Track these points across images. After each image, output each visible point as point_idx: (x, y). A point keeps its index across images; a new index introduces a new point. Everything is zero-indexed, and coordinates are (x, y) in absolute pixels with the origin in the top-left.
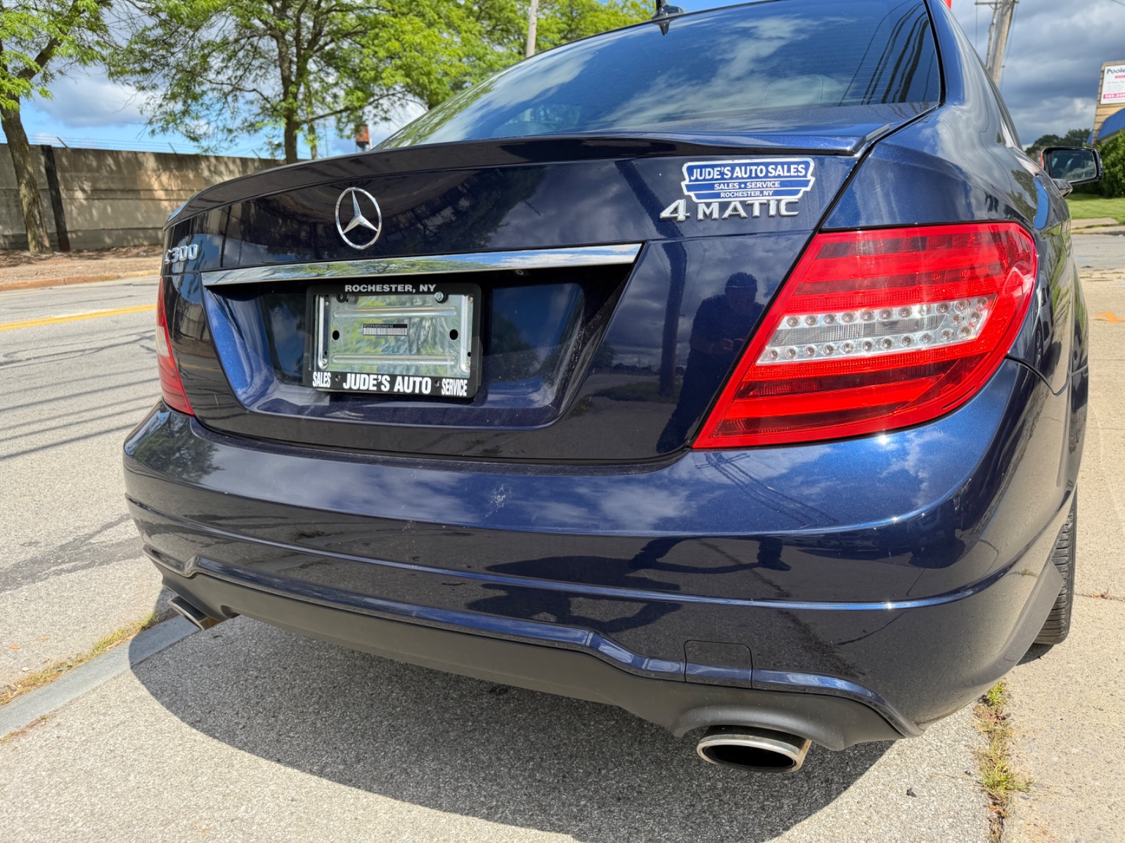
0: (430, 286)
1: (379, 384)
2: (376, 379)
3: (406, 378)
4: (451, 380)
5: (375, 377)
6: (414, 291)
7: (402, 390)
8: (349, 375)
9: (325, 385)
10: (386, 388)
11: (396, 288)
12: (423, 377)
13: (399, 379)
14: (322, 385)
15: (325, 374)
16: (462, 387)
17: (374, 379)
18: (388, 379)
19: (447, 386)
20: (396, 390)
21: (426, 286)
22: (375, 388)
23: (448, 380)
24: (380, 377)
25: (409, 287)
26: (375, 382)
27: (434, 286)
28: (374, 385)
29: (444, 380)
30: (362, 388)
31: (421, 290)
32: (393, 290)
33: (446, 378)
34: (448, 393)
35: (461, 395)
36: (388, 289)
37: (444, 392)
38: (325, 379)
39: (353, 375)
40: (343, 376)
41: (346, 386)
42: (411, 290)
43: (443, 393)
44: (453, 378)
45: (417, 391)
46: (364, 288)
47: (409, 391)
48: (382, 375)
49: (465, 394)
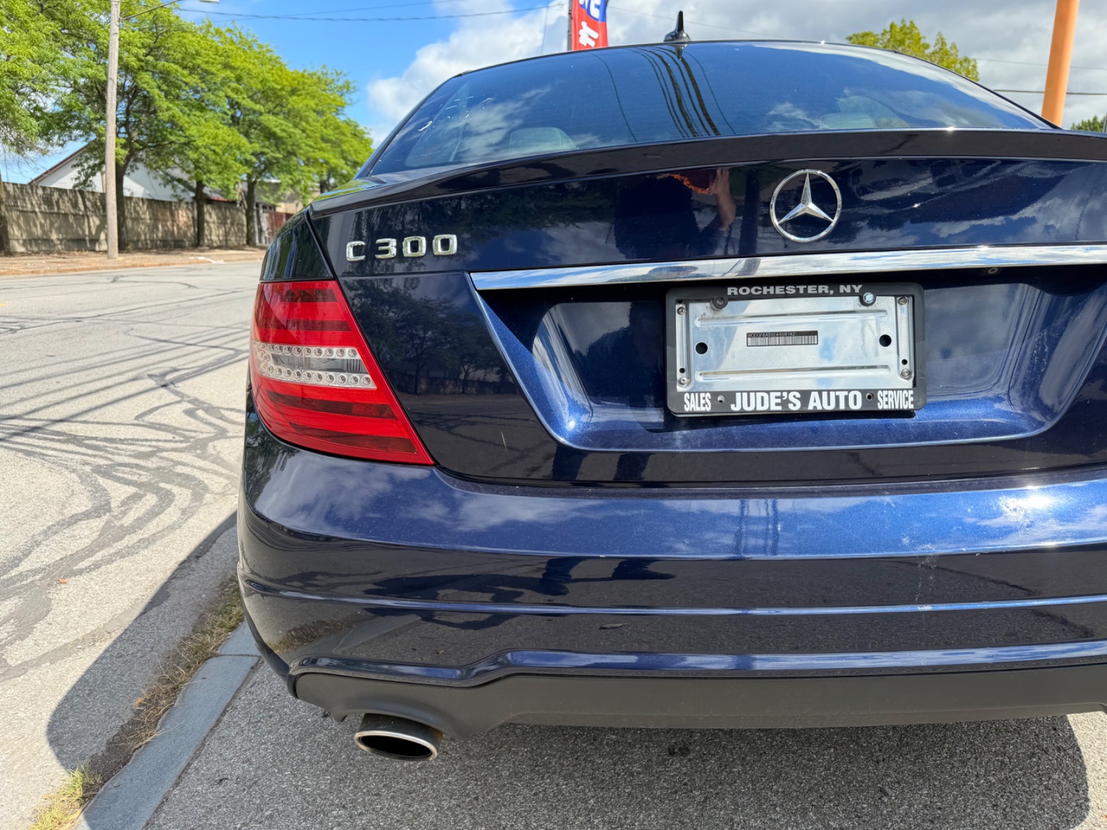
0: (854, 286)
1: (785, 402)
2: (781, 397)
3: (825, 394)
4: (890, 392)
5: (779, 394)
6: (832, 292)
7: (819, 408)
8: (738, 395)
9: (703, 409)
10: (795, 406)
11: (806, 290)
12: (849, 391)
13: (814, 395)
14: (698, 409)
15: (702, 395)
16: (907, 399)
17: (777, 397)
18: (798, 395)
19: (885, 399)
20: (810, 408)
21: (849, 287)
22: (779, 408)
23: (885, 392)
24: (785, 394)
25: (825, 288)
26: (779, 401)
27: (860, 286)
28: (777, 404)
29: (880, 392)
30: (759, 408)
31: (842, 291)
32: (801, 291)
33: (882, 390)
34: (886, 407)
35: (905, 407)
36: (794, 291)
37: (882, 406)
38: (702, 402)
39: (745, 395)
40: (730, 397)
41: (735, 408)
42: (827, 291)
43: (880, 407)
44: (893, 390)
45: (842, 407)
46: (756, 290)
47: (832, 407)
48: (789, 392)
49: (911, 407)
